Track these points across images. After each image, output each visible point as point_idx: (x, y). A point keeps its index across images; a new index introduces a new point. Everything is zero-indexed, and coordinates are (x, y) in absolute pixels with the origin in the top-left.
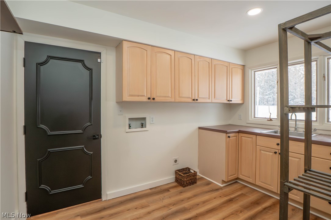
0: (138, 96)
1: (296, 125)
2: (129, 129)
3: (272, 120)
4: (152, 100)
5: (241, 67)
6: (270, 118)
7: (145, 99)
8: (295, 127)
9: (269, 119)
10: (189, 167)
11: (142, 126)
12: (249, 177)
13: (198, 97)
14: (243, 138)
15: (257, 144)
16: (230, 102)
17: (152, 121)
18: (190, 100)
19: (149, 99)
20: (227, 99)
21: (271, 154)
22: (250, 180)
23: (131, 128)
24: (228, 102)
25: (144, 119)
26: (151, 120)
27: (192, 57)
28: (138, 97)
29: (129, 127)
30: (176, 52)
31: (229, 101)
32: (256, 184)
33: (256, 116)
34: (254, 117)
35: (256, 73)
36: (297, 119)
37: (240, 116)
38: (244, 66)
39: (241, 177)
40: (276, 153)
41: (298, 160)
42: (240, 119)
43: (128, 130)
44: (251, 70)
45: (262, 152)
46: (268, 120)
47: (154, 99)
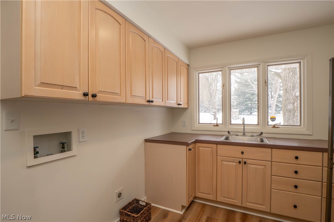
0: (63, 87)
1: (244, 130)
2: (35, 157)
3: (218, 126)
4: (91, 98)
5: (186, 66)
6: (217, 123)
7: (77, 95)
8: (243, 131)
9: (216, 125)
10: (137, 198)
11: (63, 148)
12: (209, 194)
13: (153, 97)
14: (200, 148)
15: (218, 155)
16: (180, 106)
17: (83, 137)
18: (144, 102)
19: (85, 95)
20: (177, 103)
21: (234, 164)
22: (210, 197)
23: (38, 155)
24: (178, 106)
25: (68, 135)
26: (81, 135)
27: (146, 38)
28: (62, 89)
29: (35, 154)
30: (126, 21)
31: (179, 104)
32: (218, 200)
33: (200, 122)
34: (199, 123)
35: (200, 75)
36: (245, 123)
37: (184, 122)
38: (188, 65)
39: (199, 195)
40: (240, 162)
41: (263, 167)
42: (183, 126)
43: (33, 162)
44: (196, 71)
45: (224, 162)
46: (214, 126)
47: (94, 96)
